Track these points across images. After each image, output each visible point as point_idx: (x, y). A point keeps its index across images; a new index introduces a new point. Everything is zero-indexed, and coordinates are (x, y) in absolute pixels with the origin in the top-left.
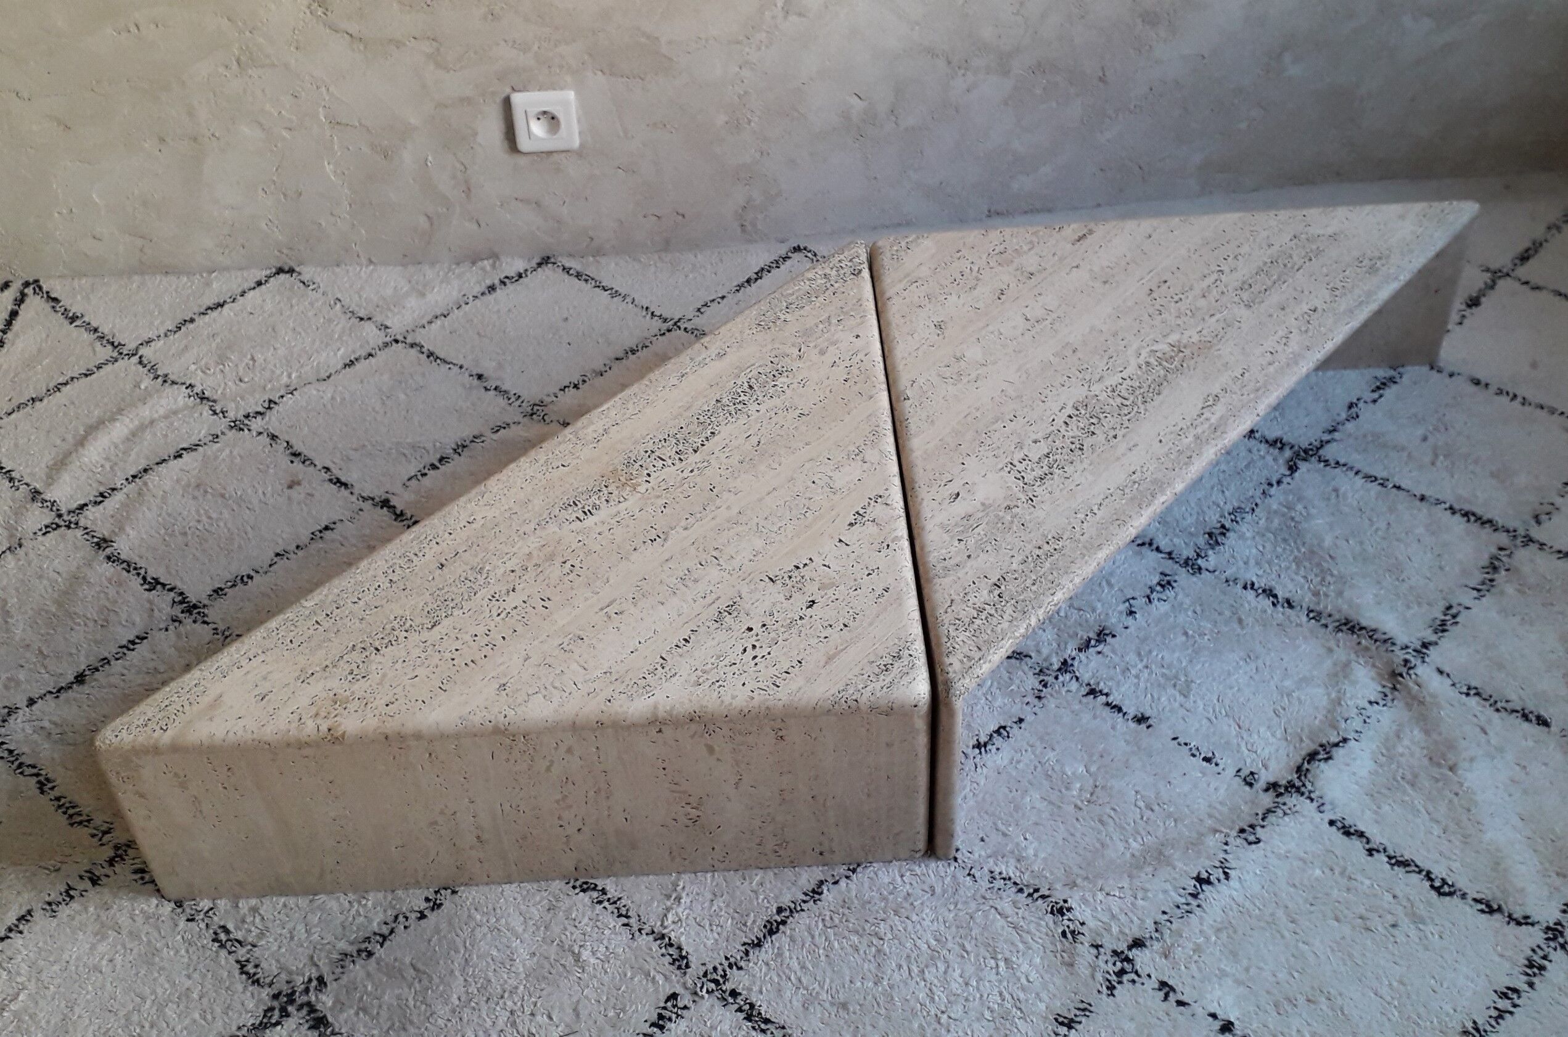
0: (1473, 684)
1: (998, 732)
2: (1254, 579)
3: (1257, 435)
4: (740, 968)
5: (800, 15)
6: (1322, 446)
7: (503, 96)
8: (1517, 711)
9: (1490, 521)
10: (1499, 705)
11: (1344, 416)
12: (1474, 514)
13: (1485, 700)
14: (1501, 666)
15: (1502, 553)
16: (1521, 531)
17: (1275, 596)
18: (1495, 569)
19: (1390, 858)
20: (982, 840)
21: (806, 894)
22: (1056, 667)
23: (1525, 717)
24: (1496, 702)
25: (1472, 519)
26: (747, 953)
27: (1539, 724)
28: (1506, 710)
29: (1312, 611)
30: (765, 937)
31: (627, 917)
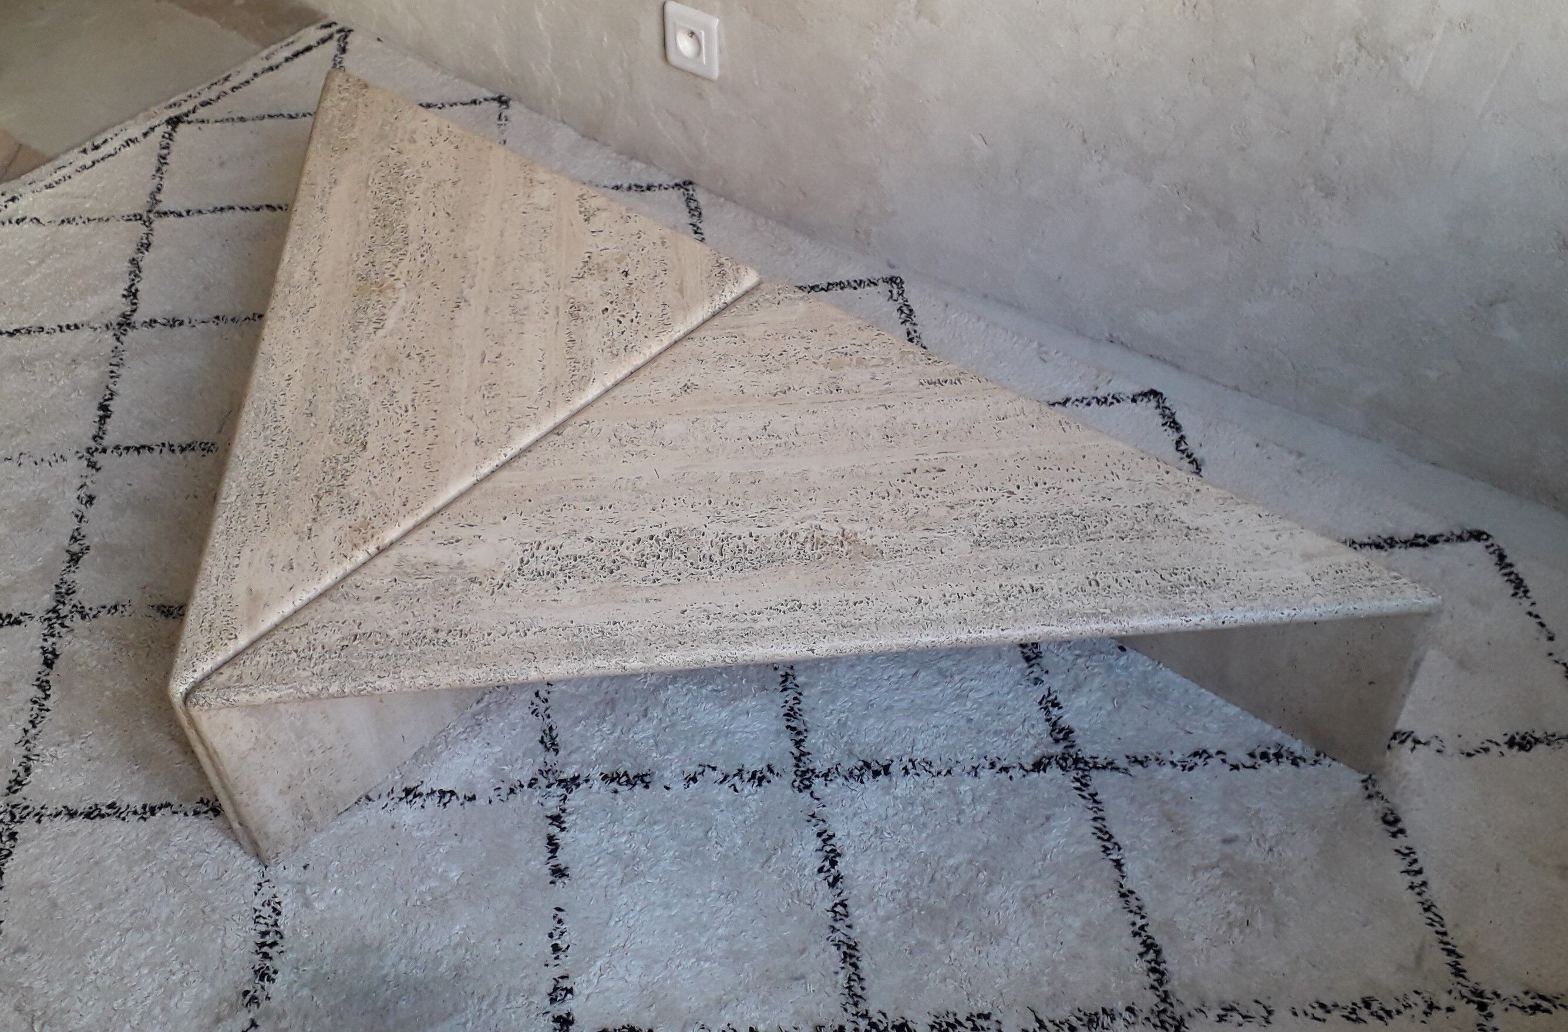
1: (443, 793)
2: (838, 835)
3: (1055, 711)
4: (39, 822)
6: (1104, 768)
9: (1162, 974)
11: (1177, 757)
12: (1158, 952)
15: (1126, 1015)
16: (1178, 1011)
17: (833, 864)
20: (305, 867)
21: (144, 806)
22: (563, 776)
25: (1150, 956)
26: (57, 815)
29: (845, 906)
30: (81, 814)
31: (34, 727)
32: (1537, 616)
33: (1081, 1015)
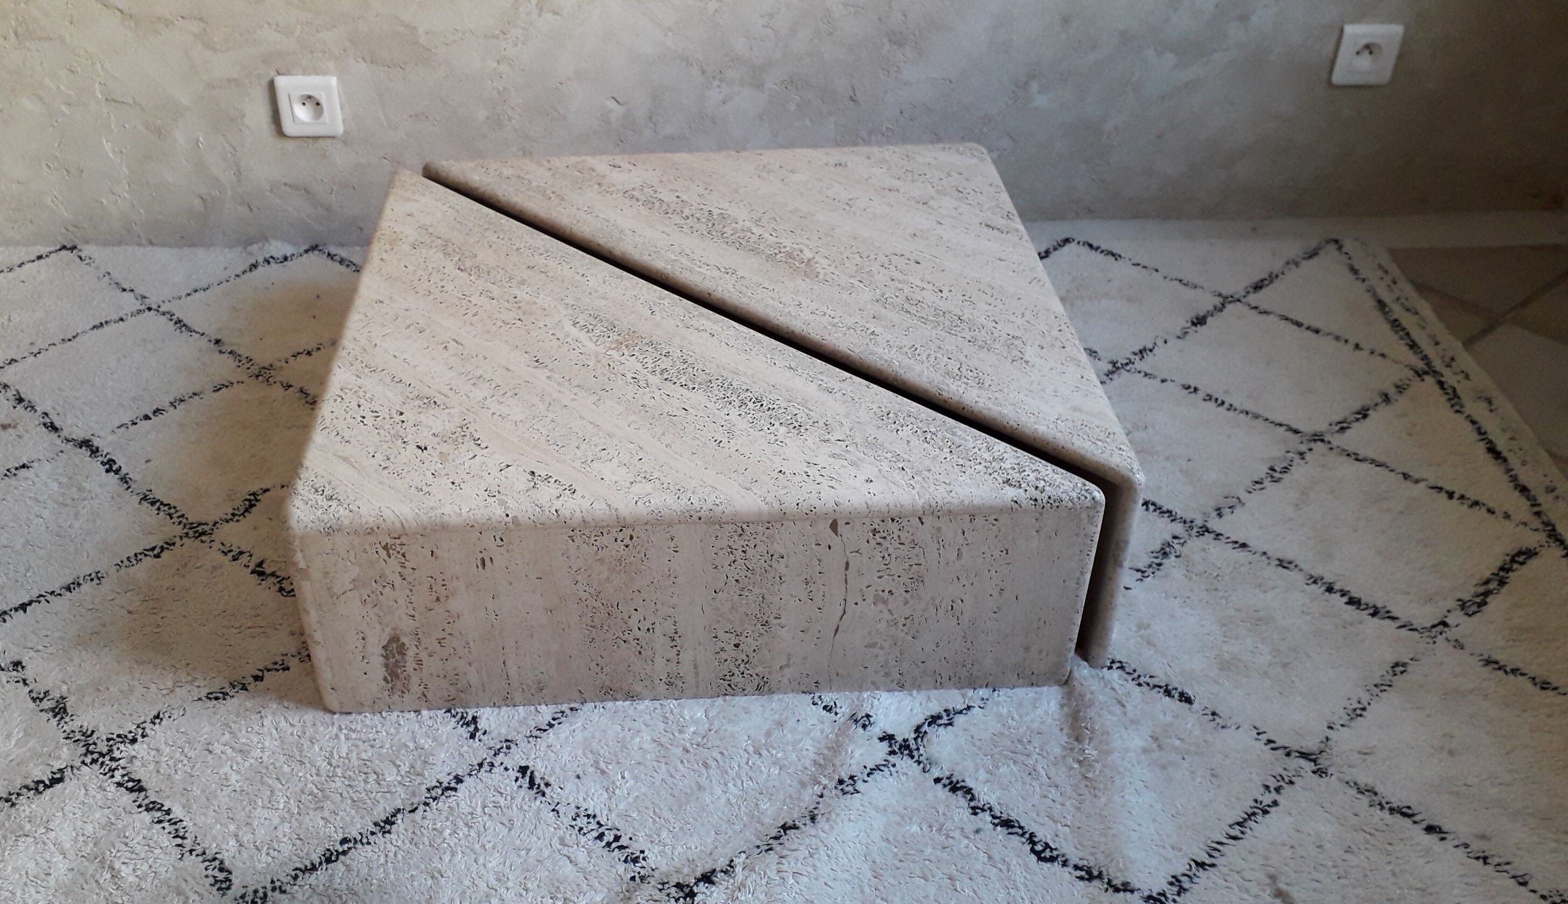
0: (1118, 659)
4: (283, 892)
5: (555, 13)
7: (268, 79)
8: (1160, 687)
9: (1169, 512)
10: (1142, 680)
12: (1154, 504)
13: (1128, 673)
14: (1149, 643)
15: (1176, 541)
16: (1199, 522)
18: (1165, 555)
19: (994, 817)
21: (376, 824)
23: (1168, 693)
24: (1139, 676)
25: (1152, 508)
26: (295, 878)
27: (1180, 701)
28: (1148, 685)
30: (321, 864)
31: (183, 838)
32: (1138, 265)
33: (1155, 555)
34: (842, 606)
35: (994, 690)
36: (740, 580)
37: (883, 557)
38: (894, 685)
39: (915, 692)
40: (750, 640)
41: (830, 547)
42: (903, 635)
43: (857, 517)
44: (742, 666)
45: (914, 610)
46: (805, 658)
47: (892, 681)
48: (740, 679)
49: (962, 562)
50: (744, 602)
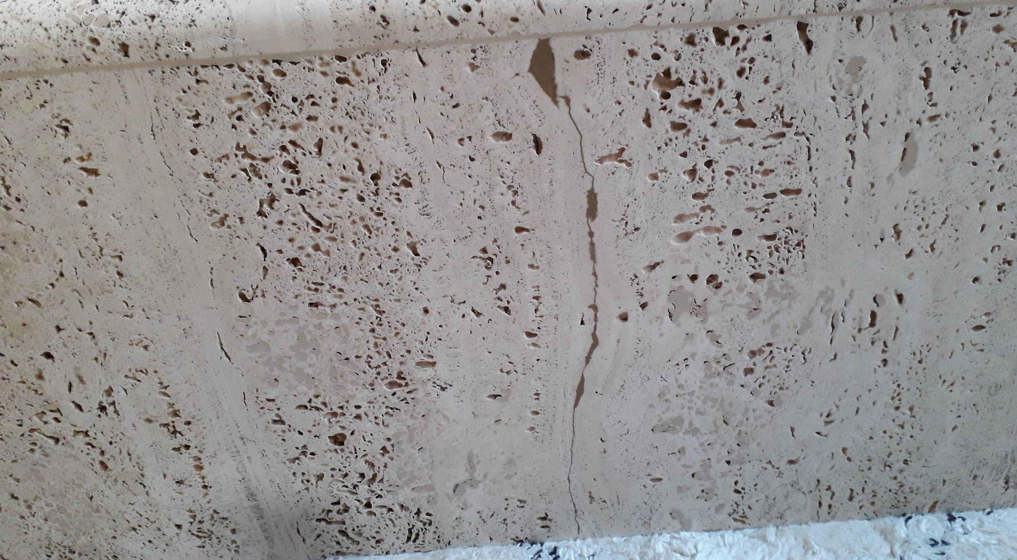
34: (589, 327)
35: (952, 519)
36: (304, 260)
37: (693, 172)
38: (723, 516)
39: (771, 532)
40: (366, 425)
41: (538, 145)
42: (745, 394)
43: (608, 29)
44: (363, 488)
45: (775, 328)
46: (511, 462)
47: (721, 507)
48: (363, 518)
49: (915, 175)
50: (329, 323)
